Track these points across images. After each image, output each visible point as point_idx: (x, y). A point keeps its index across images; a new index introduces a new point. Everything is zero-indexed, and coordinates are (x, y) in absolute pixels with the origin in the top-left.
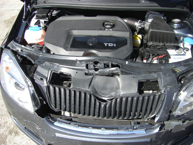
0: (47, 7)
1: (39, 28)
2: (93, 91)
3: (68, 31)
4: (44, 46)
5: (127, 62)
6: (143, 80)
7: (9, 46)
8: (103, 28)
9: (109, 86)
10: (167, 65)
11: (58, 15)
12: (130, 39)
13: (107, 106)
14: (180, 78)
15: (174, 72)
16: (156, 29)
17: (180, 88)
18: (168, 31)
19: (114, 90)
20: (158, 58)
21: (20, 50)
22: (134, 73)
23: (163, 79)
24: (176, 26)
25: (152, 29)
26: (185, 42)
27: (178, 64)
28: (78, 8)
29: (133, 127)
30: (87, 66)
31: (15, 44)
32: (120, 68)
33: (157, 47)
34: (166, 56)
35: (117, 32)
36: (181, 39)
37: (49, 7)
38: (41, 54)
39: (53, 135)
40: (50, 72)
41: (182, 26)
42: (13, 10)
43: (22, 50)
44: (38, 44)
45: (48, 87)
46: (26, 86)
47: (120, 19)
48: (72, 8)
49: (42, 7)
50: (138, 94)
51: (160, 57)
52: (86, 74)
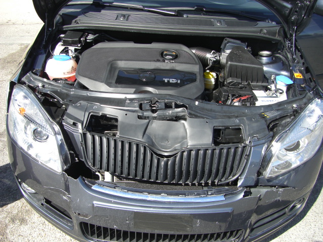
0: (80, 28)
1: (67, 57)
2: (149, 141)
3: (111, 62)
4: (77, 81)
5: (197, 103)
6: (220, 126)
7: (24, 79)
8: (161, 59)
9: (172, 134)
10: (253, 109)
11: (96, 41)
12: (200, 74)
13: (170, 163)
14: (271, 126)
15: (264, 117)
16: (236, 62)
17: (271, 138)
18: (253, 64)
19: (179, 140)
20: (240, 100)
21: (40, 85)
22: (207, 117)
23: (248, 125)
24: (264, 60)
25: (231, 61)
26: (278, 82)
27: (269, 107)
28: (126, 30)
29: (206, 192)
30: (141, 106)
31: (33, 77)
32: (187, 109)
33: (239, 86)
34: (252, 97)
35: (181, 64)
36: (272, 78)
37: (83, 28)
38: (73, 91)
39: (90, 205)
40: (87, 114)
41: (273, 61)
42: (12, 44)
43: (43, 86)
44: (66, 80)
45: (84, 135)
46: (52, 133)
47: (185, 49)
48: (117, 30)
49: (72, 29)
50: (213, 145)
51: (243, 98)
52: (140, 117)
